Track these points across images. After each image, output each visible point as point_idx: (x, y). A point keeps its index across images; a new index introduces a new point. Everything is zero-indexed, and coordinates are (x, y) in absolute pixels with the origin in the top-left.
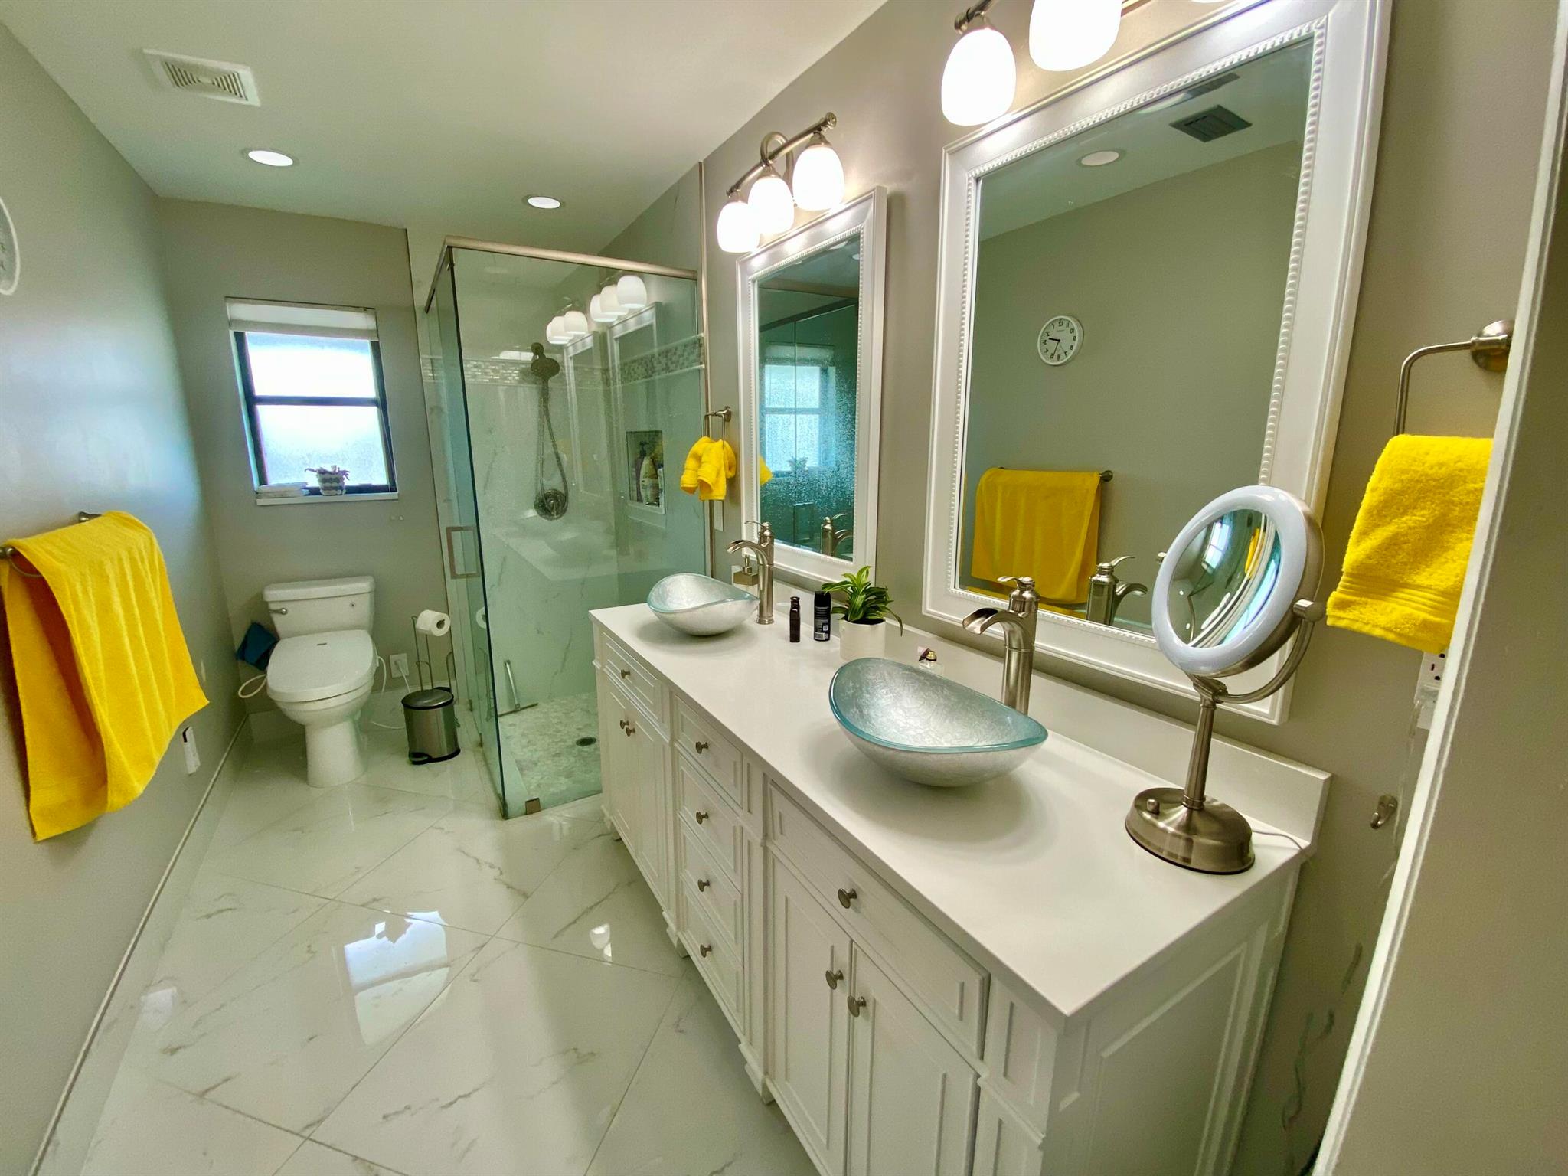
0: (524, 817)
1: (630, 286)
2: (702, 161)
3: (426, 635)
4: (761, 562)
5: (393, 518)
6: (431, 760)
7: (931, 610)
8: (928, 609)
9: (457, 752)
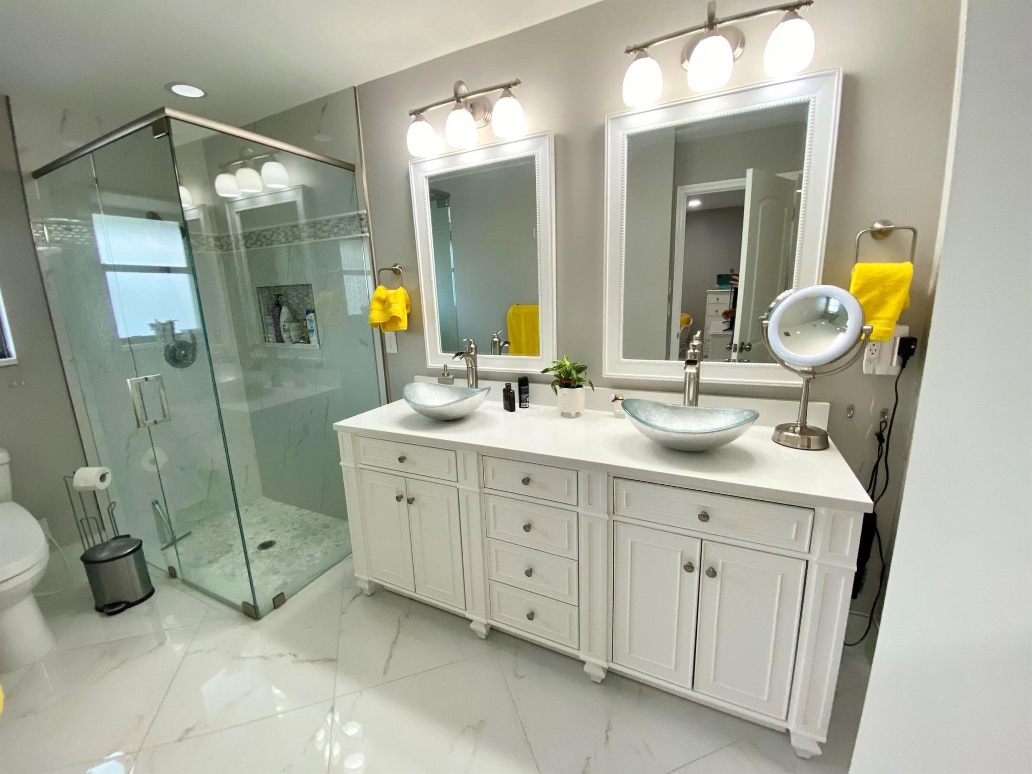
0: (275, 611)
1: (273, 170)
2: (356, 86)
3: (80, 493)
4: (470, 366)
5: (14, 384)
6: (129, 605)
7: (609, 374)
8: (607, 374)
9: (151, 593)
